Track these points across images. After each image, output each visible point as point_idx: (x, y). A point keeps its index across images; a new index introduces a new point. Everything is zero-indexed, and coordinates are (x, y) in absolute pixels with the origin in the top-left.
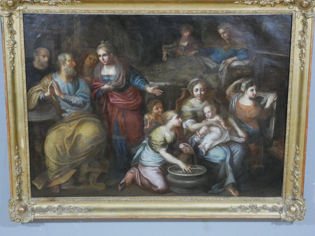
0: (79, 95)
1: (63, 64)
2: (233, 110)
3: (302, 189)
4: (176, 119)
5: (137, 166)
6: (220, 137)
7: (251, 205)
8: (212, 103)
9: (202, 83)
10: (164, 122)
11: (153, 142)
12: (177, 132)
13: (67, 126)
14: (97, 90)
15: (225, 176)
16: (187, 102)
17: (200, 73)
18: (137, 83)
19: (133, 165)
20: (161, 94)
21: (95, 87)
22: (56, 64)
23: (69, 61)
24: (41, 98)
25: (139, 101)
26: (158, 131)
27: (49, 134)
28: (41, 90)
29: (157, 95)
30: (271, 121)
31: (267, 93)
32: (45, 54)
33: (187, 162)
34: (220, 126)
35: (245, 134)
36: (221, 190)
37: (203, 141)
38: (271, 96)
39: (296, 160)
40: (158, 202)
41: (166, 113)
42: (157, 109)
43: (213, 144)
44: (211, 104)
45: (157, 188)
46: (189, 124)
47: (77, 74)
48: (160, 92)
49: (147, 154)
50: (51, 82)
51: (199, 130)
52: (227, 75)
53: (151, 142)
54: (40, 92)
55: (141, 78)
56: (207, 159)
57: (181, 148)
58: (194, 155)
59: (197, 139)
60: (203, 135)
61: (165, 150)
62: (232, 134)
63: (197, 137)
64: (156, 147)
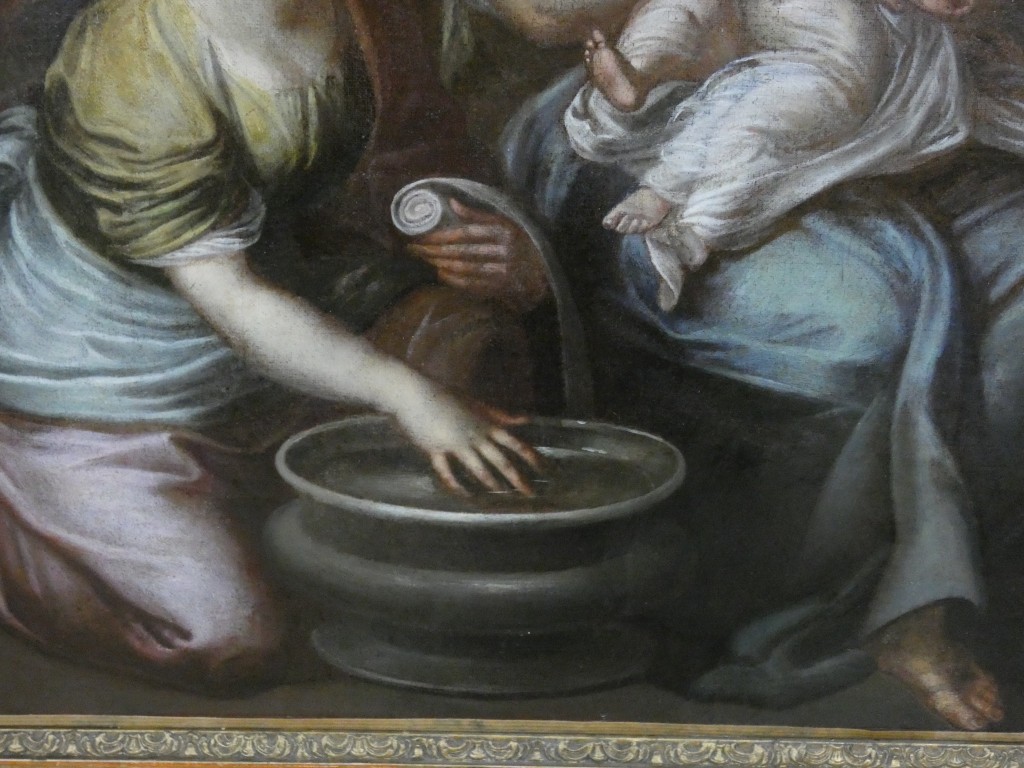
6: (852, 102)
12: (365, 43)
26: (133, 27)
36: (826, 666)
37: (663, 149)
45: (179, 641)
49: (44, 292)
51: (615, 16)
53: (69, 161)
56: (699, 359)
57: (413, 230)
58: (554, 313)
59: (596, 126)
60: (659, 82)
61: (234, 257)
62: (1004, 75)
63: (592, 103)
64: (125, 217)
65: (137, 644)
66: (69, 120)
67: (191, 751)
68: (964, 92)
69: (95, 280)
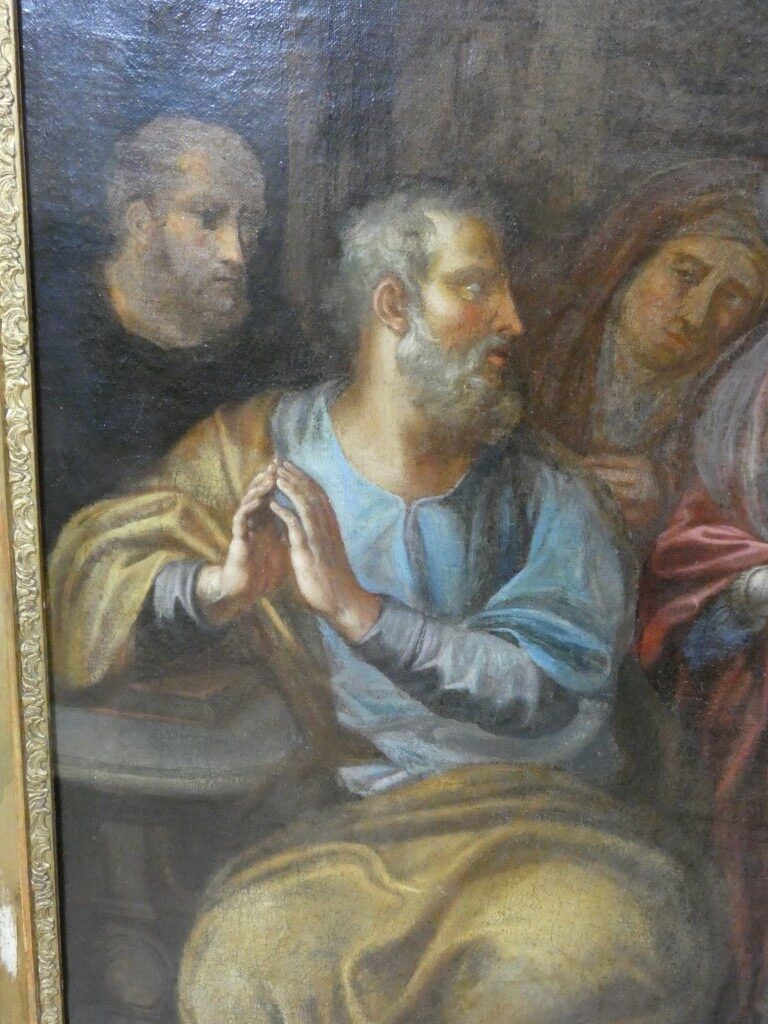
0: (520, 627)
1: (397, 314)
13: (379, 867)
14: (696, 599)
21: (680, 570)
22: (327, 306)
23: (455, 283)
24: (165, 608)
27: (217, 903)
28: (164, 541)
32: (219, 192)
47: (521, 428)
50: (262, 480)
54: (160, 557)
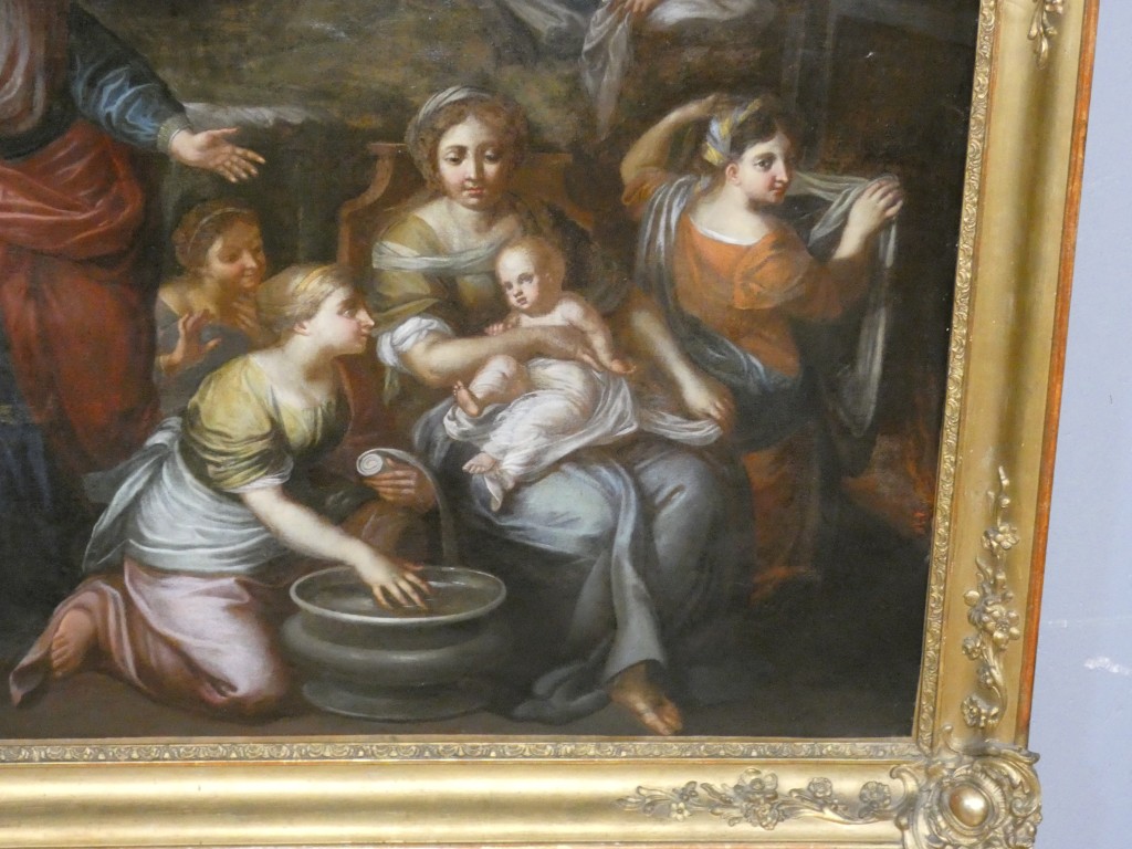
2: (659, 267)
3: (1025, 697)
4: (340, 313)
5: (113, 573)
6: (582, 412)
7: (748, 780)
8: (546, 229)
9: (489, 117)
10: (272, 332)
11: (209, 440)
12: (347, 387)
15: (611, 624)
16: (404, 221)
17: (479, 57)
18: (113, 109)
19: (92, 565)
20: (254, 171)
25: (127, 211)
26: (235, 382)
29: (233, 179)
30: (865, 332)
31: (845, 178)
33: (397, 553)
34: (587, 358)
35: (720, 400)
36: (584, 700)
37: (491, 435)
38: (867, 194)
39: (995, 544)
40: (234, 765)
41: (281, 277)
42: (232, 257)
43: (545, 451)
44: (537, 232)
45: (231, 694)
46: (416, 342)
48: (247, 160)
49: (176, 506)
51: (468, 373)
52: (627, 73)
53: (194, 441)
55: (134, 81)
56: (513, 536)
57: (368, 473)
58: (438, 513)
59: (459, 424)
60: (490, 404)
61: (275, 488)
62: (651, 400)
63: (457, 413)
64: (222, 469)
65: (207, 695)
66: (198, 423)
67: (234, 755)
68: (634, 408)
69: (203, 500)
